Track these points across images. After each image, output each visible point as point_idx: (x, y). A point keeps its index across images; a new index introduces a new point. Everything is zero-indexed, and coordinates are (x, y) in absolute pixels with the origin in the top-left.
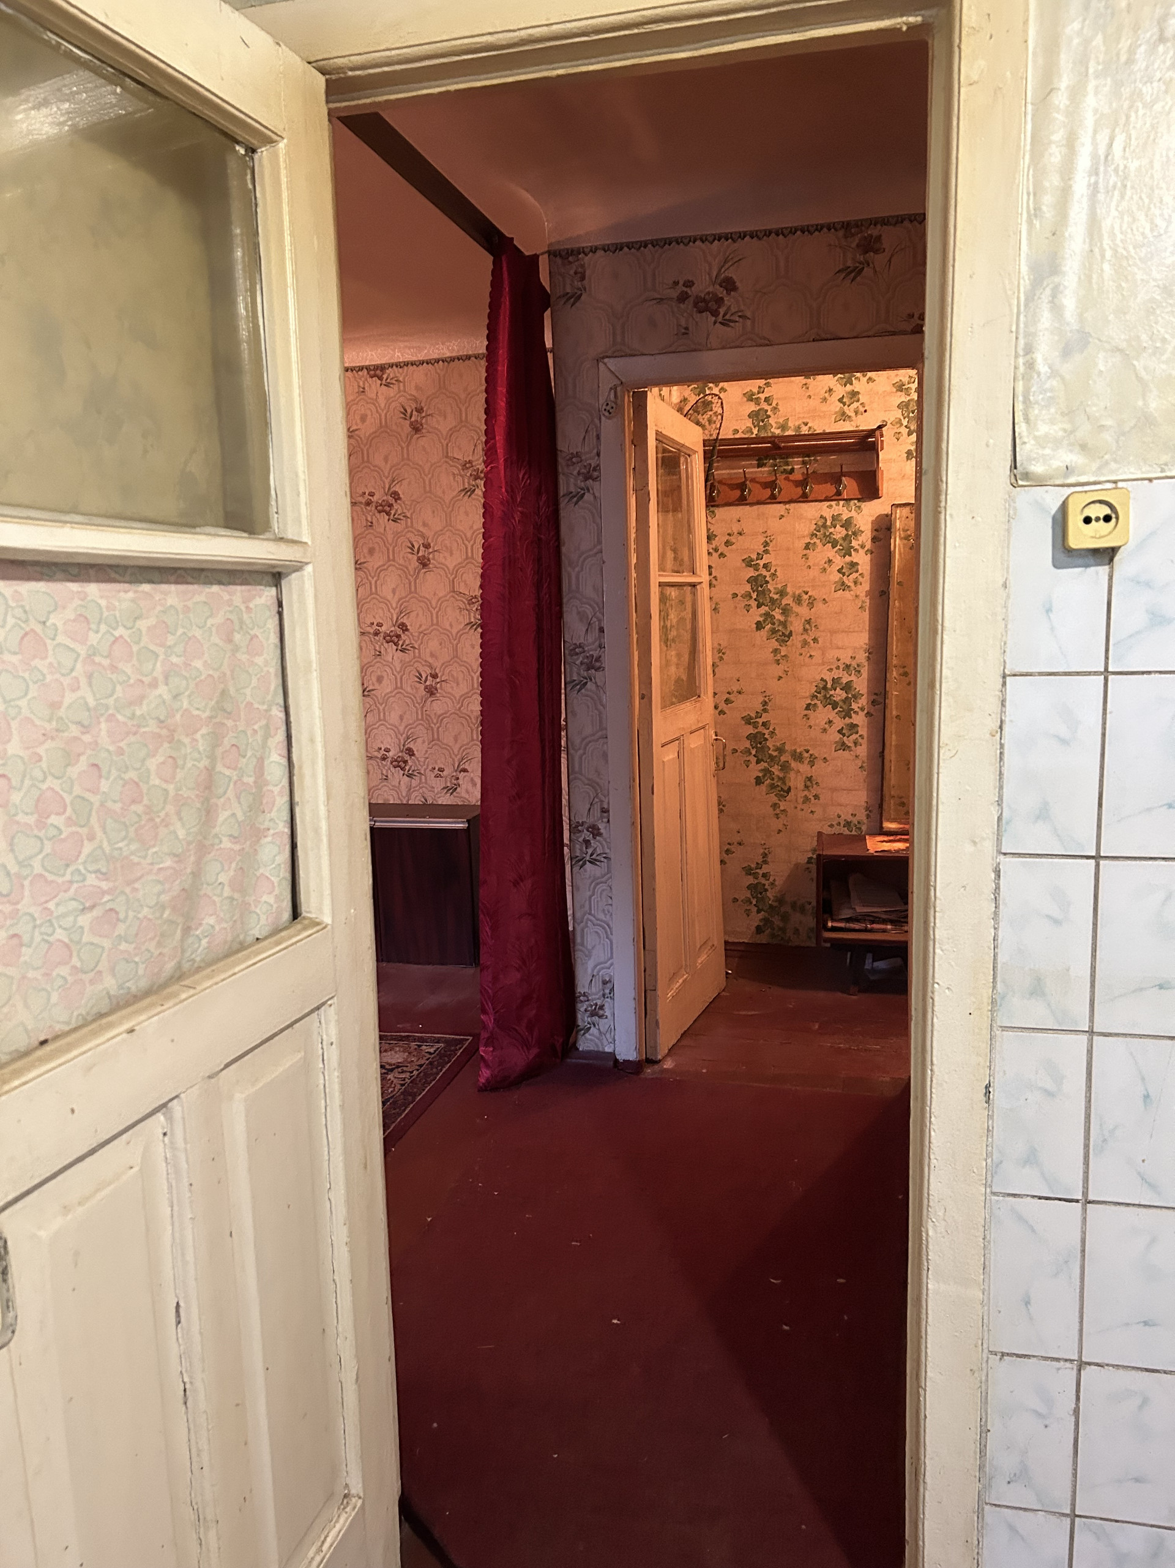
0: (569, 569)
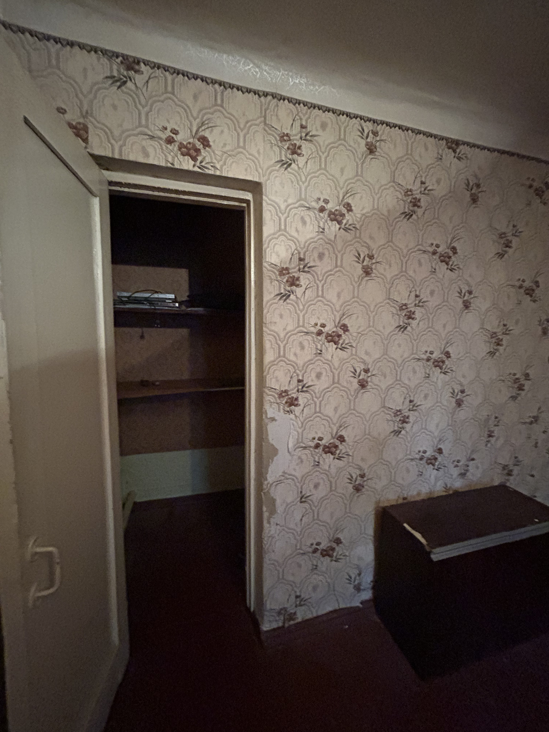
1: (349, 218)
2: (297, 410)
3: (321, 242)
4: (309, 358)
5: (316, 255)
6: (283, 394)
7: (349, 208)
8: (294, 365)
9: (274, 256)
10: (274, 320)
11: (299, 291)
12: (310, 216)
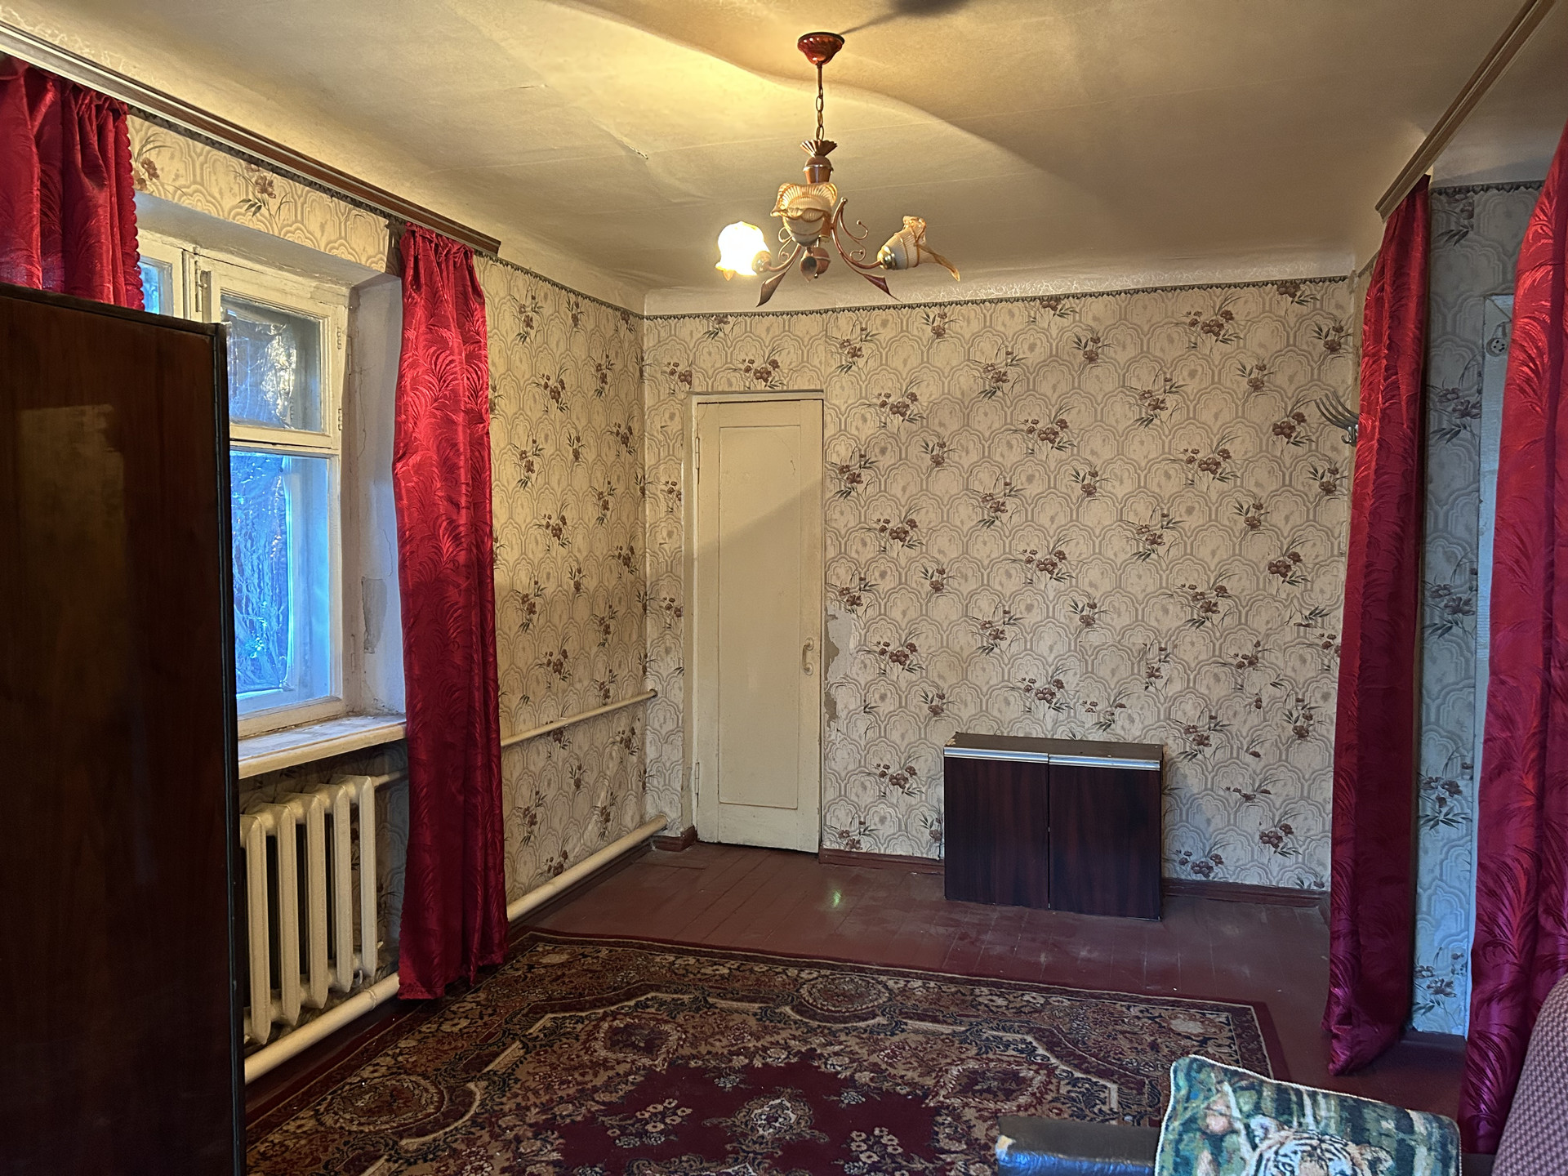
0: (1437, 507)
1: (914, 408)
2: (860, 610)
3: (883, 436)
4: (872, 555)
5: (877, 450)
6: (844, 592)
7: (914, 398)
8: (856, 562)
9: (834, 455)
10: (834, 517)
11: (860, 488)
12: (870, 413)
